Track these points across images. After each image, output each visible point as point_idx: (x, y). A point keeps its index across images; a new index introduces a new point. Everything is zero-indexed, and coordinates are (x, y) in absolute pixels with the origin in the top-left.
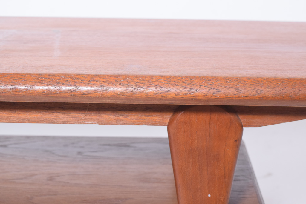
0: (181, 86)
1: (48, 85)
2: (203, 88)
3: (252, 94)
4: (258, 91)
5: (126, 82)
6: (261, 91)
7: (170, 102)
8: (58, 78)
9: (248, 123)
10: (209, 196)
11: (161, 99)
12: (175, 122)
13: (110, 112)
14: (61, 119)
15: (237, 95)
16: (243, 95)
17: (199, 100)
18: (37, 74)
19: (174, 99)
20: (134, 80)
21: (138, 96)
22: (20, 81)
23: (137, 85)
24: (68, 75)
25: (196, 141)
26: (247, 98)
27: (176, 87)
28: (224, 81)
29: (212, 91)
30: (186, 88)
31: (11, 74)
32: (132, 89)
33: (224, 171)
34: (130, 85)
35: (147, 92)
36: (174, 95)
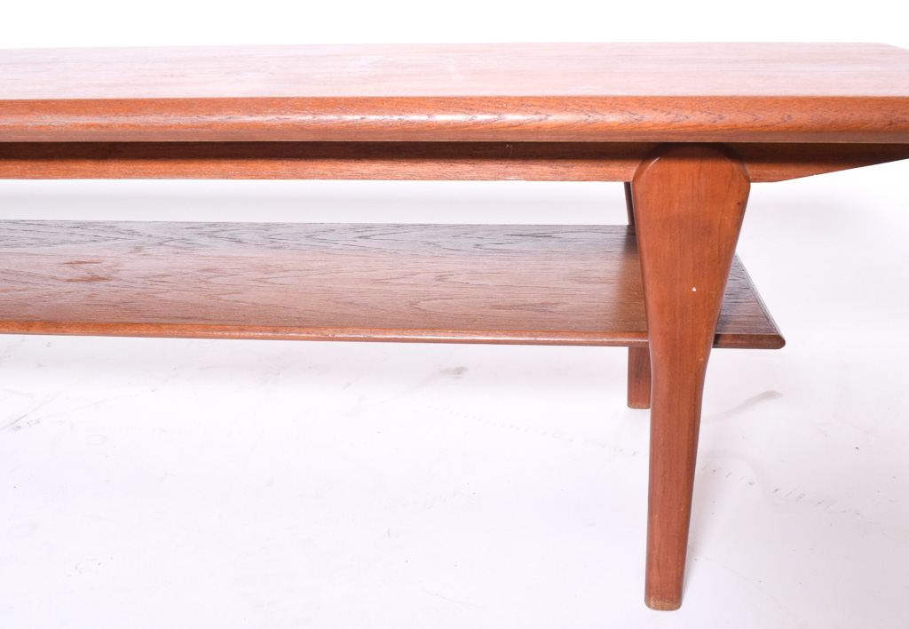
0: (663, 111)
1: (456, 112)
2: (697, 113)
3: (775, 122)
4: (786, 117)
5: (576, 107)
6: (789, 116)
7: (644, 137)
8: (469, 102)
9: (759, 175)
10: (694, 290)
11: (629, 134)
12: (645, 174)
13: (544, 162)
14: (468, 172)
15: (751, 124)
16: (761, 124)
17: (689, 134)
18: (437, 98)
19: (650, 133)
20: (588, 104)
21: (595, 129)
22: (412, 109)
23: (592, 110)
24: (486, 97)
25: (677, 205)
26: (766, 129)
27: (654, 112)
28: (731, 103)
29: (711, 118)
30: (669, 113)
31: (397, 98)
32: (585, 117)
33: (719, 251)
34: (582, 111)
35: (608, 121)
36: (651, 124)
